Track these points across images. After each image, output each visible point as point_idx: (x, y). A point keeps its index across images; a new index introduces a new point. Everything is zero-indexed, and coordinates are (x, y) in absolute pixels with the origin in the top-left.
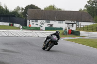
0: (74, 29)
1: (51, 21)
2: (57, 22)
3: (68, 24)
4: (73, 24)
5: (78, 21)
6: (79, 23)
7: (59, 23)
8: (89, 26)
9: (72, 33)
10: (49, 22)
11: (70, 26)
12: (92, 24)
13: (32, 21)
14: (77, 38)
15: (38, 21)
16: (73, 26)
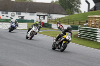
0: (45, 21)
1: (22, 13)
2: (29, 14)
3: (40, 16)
4: (44, 16)
5: (50, 13)
6: (51, 15)
7: (30, 15)
8: (61, 18)
10: (20, 14)
11: (42, 18)
12: (64, 16)
13: (2, 13)
15: (9, 12)
16: (44, 19)
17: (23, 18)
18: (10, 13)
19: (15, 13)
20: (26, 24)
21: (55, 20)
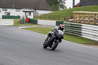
1: (8, 9)
3: (26, 12)
4: (30, 12)
5: (35, 9)
6: (37, 11)
7: (16, 11)
8: (47, 14)
9: (29, 21)
10: (6, 10)
11: (28, 14)
12: (50, 12)
14: (34, 26)
16: (30, 15)
17: (9, 14)
19: (2, 9)
20: (13, 20)
21: (41, 16)
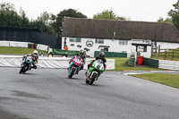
0: (147, 55)
1: (105, 40)
2: (117, 41)
3: (137, 45)
4: (145, 46)
5: (155, 41)
6: (158, 44)
7: (120, 43)
8: (176, 50)
9: (144, 63)
10: (102, 42)
11: (141, 49)
13: (71, 41)
14: (153, 71)
16: (145, 50)
18: (84, 41)
19: (94, 40)
20: (113, 60)
21: (165, 53)
